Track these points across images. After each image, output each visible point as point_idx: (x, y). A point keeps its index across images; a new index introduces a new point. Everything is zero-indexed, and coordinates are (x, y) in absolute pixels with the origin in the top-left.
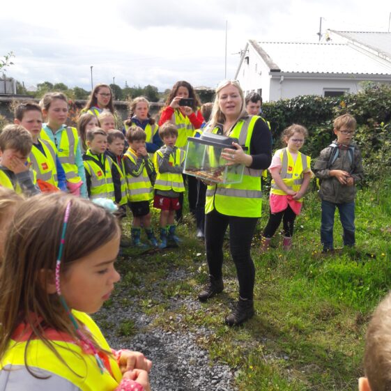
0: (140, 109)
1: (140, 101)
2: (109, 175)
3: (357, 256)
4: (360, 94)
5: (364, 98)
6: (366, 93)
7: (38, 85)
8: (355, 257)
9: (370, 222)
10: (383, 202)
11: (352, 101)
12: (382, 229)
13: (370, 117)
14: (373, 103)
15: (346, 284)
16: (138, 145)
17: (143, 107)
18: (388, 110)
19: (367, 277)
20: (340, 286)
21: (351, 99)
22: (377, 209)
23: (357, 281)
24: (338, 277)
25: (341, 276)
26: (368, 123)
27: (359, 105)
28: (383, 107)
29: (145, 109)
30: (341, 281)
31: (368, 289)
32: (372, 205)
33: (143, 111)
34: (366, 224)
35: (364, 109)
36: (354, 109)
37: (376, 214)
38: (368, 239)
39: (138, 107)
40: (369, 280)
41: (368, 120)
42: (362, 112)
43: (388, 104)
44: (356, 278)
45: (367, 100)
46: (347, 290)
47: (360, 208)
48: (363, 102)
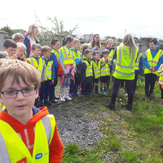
0: (110, 43)
1: (110, 40)
2: (91, 66)
7: (105, 37)
16: (106, 55)
17: (111, 42)
29: (112, 43)
33: (111, 44)
39: (109, 43)
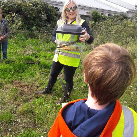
3: (8, 62)
4: (6, 2)
5: (7, 4)
6: (8, 2)
8: (7, 63)
9: (14, 50)
10: (18, 43)
11: (3, 4)
12: (17, 52)
13: (10, 11)
14: (11, 6)
15: (4, 73)
18: (16, 9)
19: (12, 69)
20: (2, 74)
21: (2, 4)
22: (16, 45)
23: (8, 71)
24: (1, 71)
25: (2, 70)
26: (10, 14)
27: (6, 6)
28: (14, 8)
30: (3, 72)
31: (12, 73)
32: (14, 44)
34: (12, 51)
35: (8, 8)
36: (4, 8)
37: (16, 47)
38: (13, 56)
40: (13, 70)
41: (10, 12)
42: (7, 9)
43: (16, 7)
44: (8, 70)
45: (8, 5)
46: (5, 75)
47: (10, 45)
48: (7, 5)
